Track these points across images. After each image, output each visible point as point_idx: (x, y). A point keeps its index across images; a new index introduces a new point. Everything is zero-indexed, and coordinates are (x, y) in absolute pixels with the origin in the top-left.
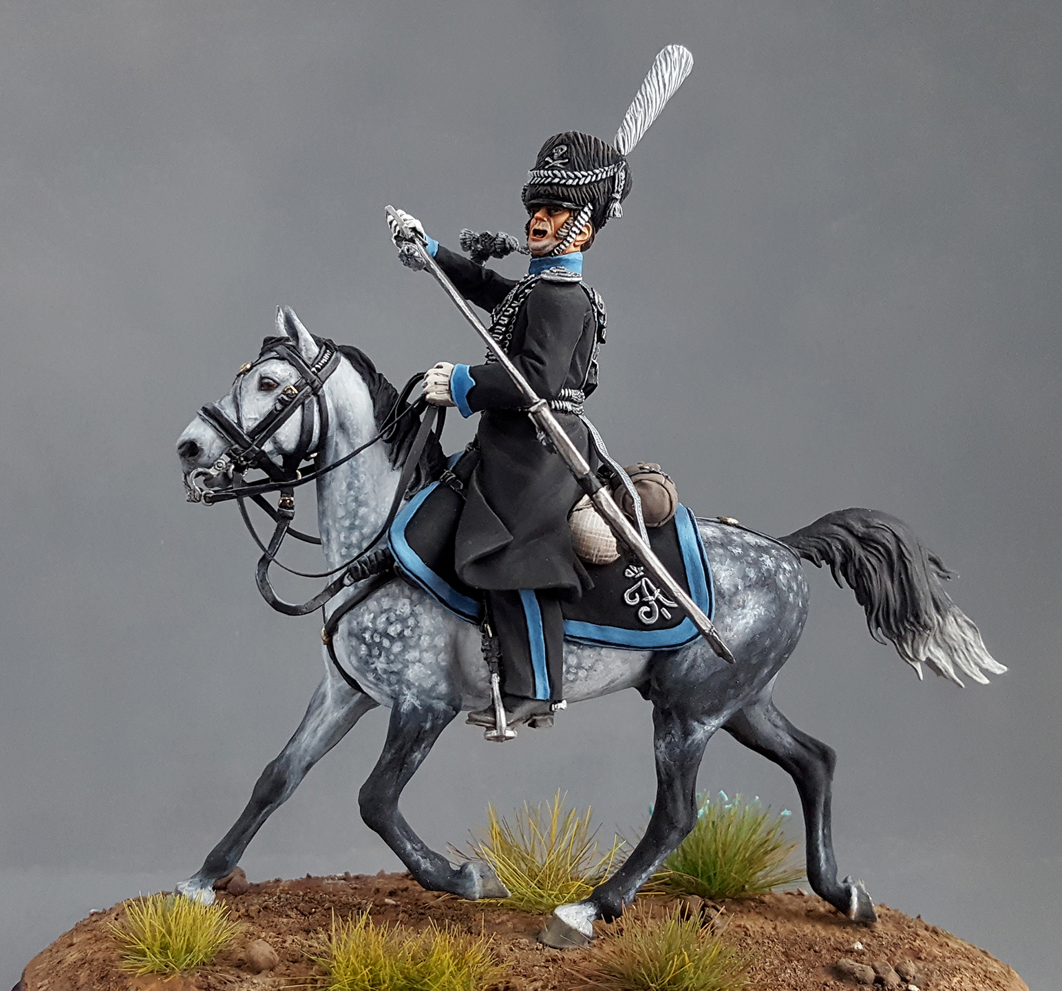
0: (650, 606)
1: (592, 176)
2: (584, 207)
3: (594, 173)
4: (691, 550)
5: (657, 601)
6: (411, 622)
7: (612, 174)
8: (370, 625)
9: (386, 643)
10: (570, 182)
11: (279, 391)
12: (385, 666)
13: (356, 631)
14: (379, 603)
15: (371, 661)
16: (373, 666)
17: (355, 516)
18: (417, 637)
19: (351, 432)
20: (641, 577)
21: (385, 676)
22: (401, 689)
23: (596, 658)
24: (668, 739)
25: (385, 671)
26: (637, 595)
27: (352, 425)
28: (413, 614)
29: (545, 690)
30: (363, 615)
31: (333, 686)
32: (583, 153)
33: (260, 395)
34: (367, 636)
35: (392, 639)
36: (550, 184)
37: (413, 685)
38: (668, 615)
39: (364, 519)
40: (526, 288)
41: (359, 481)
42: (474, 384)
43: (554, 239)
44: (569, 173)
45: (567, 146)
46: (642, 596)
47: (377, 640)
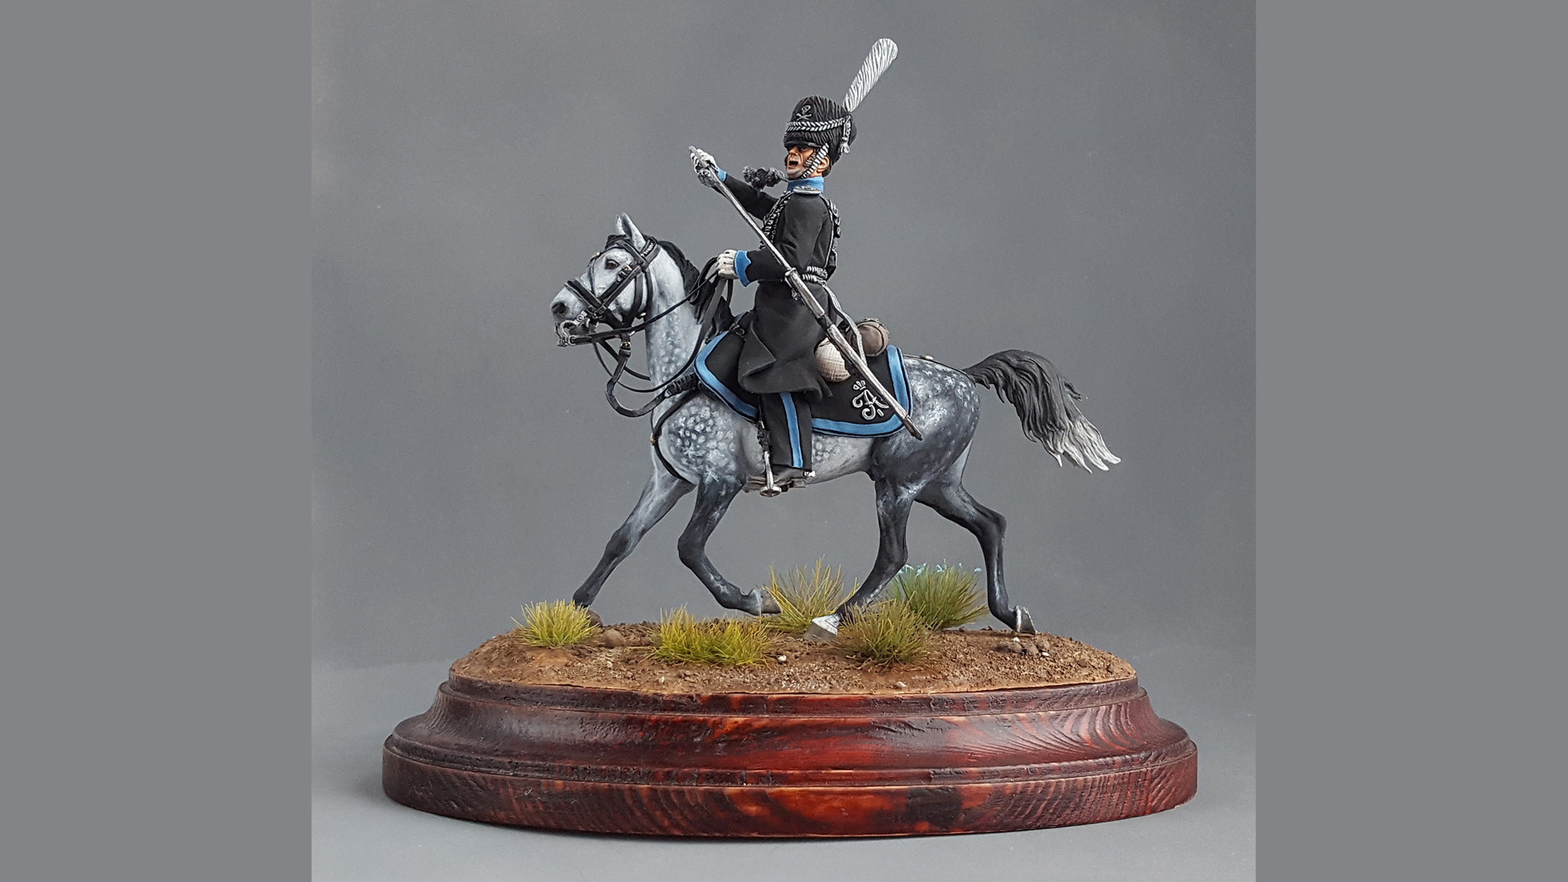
0: (870, 408)
1: (828, 125)
2: (822, 146)
3: (829, 123)
4: (897, 372)
5: (875, 405)
6: (711, 422)
7: (841, 124)
8: (683, 425)
9: (694, 437)
10: (813, 129)
11: (619, 269)
12: (693, 453)
13: (674, 430)
14: (688, 410)
15: (684, 449)
16: (685, 453)
17: (672, 354)
18: (715, 432)
19: (668, 298)
20: (864, 389)
21: (694, 460)
22: (705, 468)
23: (835, 444)
24: (884, 499)
25: (694, 456)
26: (861, 401)
27: (669, 293)
28: (712, 417)
29: (800, 460)
30: (678, 419)
31: (659, 476)
32: (821, 110)
33: (606, 272)
34: (681, 432)
35: (698, 434)
36: (800, 131)
37: (712, 464)
38: (882, 414)
39: (678, 356)
40: (785, 200)
41: (674, 331)
42: (750, 262)
43: (803, 168)
44: (812, 123)
45: (811, 105)
46: (864, 402)
47: (688, 435)
